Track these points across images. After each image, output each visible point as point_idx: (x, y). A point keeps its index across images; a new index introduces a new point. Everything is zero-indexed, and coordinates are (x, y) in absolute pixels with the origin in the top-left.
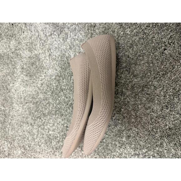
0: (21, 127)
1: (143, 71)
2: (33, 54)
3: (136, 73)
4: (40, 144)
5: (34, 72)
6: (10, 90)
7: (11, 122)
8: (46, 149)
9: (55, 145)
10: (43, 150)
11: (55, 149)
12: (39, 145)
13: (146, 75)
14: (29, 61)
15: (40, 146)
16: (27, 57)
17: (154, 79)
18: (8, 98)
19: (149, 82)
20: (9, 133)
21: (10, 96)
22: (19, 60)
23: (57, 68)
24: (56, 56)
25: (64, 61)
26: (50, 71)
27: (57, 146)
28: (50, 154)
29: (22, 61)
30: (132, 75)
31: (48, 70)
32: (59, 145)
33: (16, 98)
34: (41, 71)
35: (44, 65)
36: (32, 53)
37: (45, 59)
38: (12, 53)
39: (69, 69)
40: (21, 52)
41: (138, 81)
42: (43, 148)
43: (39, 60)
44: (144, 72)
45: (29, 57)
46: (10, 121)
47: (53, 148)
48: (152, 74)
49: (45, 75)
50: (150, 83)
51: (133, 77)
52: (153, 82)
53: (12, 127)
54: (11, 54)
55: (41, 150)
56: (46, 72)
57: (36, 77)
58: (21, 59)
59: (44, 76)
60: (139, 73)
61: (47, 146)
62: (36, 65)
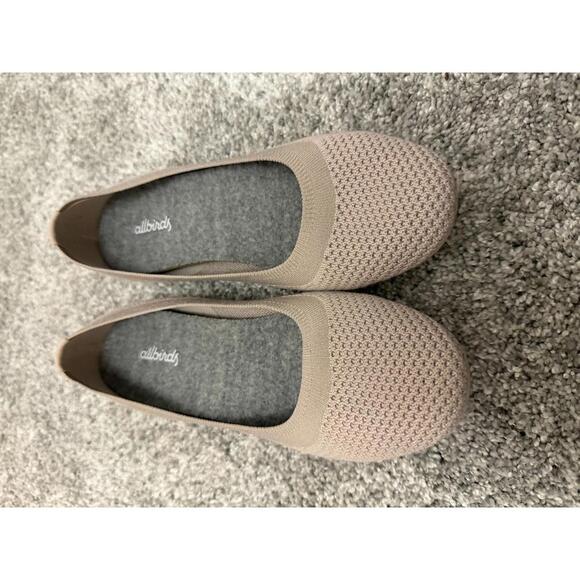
0: (45, 347)
1: (506, 133)
2: (111, 87)
3: (475, 142)
4: (94, 411)
5: (104, 152)
6: (29, 215)
7: (19, 327)
8: (110, 434)
9: (138, 423)
10: (99, 438)
11: (137, 438)
12: (90, 417)
13: (517, 149)
14: (95, 116)
15: (93, 421)
16: (90, 100)
17: (554, 170)
18: (22, 243)
19: (530, 183)
20: (12, 364)
21: (27, 237)
22: (67, 112)
24: (179, 91)
25: (203, 107)
26: (154, 146)
27: (144, 426)
28: (121, 455)
29: (74, 117)
31: (148, 142)
32: (152, 424)
33: (43, 246)
35: (139, 126)
36: (106, 85)
37: (142, 106)
38: (50, 89)
39: (216, 137)
40: (74, 85)
41: (480, 181)
42: (102, 430)
43: (126, 109)
44: (513, 138)
45: (96, 102)
46: (17, 323)
47: (132, 432)
48: (546, 146)
49: (136, 160)
50: (535, 187)
52: (547, 181)
53: (20, 344)
54: (47, 94)
55: (96, 436)
56: (142, 152)
57: (108, 170)
58: (71, 110)
59: (135, 165)
60: (487, 142)
61: (116, 425)
62: (114, 127)
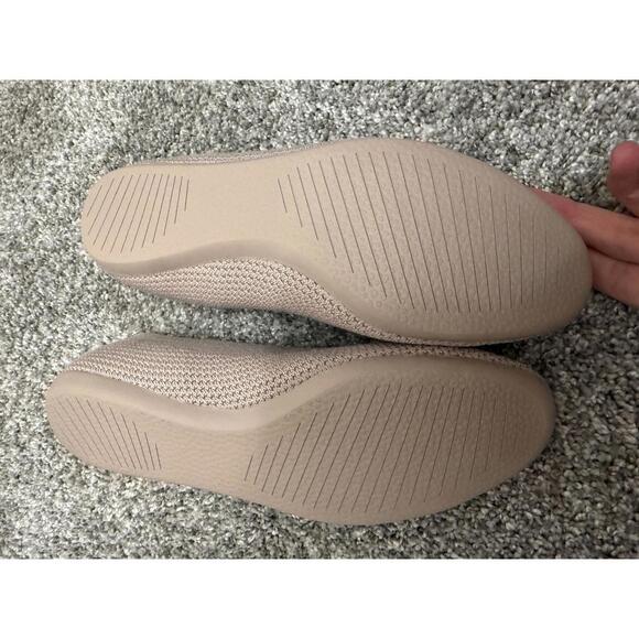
23: (114, 120)
30: (416, 111)
34: (55, 137)
51: (418, 120)
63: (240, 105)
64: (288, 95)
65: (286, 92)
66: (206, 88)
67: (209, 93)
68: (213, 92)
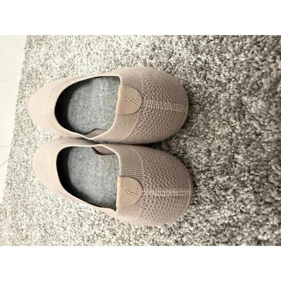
63: (153, 62)
64: (180, 52)
65: (179, 50)
66: (136, 55)
67: (138, 57)
68: (139, 57)
